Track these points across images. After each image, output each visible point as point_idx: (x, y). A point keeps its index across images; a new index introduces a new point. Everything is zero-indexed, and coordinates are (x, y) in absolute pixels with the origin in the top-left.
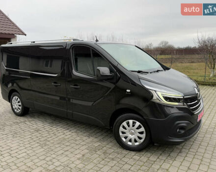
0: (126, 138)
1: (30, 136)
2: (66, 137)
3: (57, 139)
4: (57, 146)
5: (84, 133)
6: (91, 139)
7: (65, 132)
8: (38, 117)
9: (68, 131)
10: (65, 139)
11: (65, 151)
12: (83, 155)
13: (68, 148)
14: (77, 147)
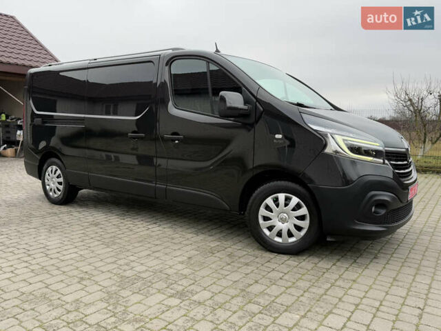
0: (270, 228)
1: (83, 232)
2: (153, 234)
3: (136, 236)
4: (136, 245)
5: (188, 229)
6: (201, 237)
7: (150, 227)
8: (95, 207)
9: (154, 225)
10: (151, 237)
11: (154, 252)
12: (189, 258)
13: (159, 248)
14: (176, 247)
